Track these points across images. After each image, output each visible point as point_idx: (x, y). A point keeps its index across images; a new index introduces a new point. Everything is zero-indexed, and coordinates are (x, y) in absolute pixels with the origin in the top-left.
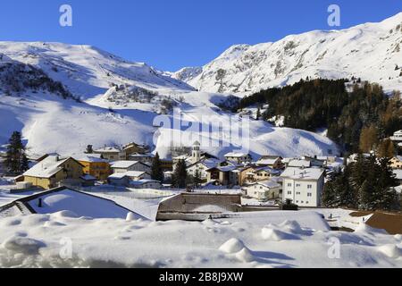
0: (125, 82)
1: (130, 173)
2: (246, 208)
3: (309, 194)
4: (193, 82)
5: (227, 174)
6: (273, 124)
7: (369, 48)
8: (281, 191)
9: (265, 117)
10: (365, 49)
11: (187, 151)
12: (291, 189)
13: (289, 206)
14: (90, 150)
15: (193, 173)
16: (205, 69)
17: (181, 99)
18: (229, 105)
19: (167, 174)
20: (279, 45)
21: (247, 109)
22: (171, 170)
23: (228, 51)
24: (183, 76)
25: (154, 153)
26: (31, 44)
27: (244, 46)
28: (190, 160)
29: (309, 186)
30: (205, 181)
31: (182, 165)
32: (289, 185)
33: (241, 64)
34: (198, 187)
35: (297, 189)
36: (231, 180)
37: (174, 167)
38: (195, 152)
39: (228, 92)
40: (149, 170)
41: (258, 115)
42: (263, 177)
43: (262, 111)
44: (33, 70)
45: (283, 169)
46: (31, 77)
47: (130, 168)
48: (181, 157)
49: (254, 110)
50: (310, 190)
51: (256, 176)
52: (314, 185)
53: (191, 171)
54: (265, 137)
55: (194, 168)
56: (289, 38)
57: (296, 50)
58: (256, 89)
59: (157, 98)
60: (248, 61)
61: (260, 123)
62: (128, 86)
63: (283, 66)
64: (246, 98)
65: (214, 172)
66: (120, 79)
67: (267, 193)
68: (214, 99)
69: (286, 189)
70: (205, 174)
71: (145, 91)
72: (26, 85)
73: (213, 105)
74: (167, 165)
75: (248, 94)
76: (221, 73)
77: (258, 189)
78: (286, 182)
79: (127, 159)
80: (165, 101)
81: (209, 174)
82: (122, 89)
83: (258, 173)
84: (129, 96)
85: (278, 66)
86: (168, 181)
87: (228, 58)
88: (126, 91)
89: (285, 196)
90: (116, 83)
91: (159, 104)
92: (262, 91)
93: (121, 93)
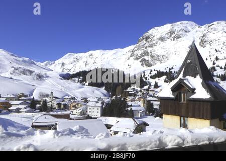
0: (19, 66)
1: (20, 106)
2: (72, 119)
3: (98, 112)
4: (51, 67)
6: (84, 84)
7: (119, 57)
8: (87, 111)
9: (81, 82)
10: (118, 58)
11: (47, 96)
12: (91, 110)
13: (89, 117)
15: (50, 105)
16: (56, 62)
17: (45, 74)
18: (67, 77)
19: (38, 106)
20: (87, 54)
21: (74, 79)
22: (40, 104)
23: (66, 55)
24: (46, 65)
25: (32, 97)
27: (73, 54)
28: (48, 99)
29: (98, 109)
30: (55, 108)
31: (45, 102)
32: (90, 109)
33: (72, 61)
34: (52, 111)
35: (93, 110)
36: (66, 107)
37: (41, 103)
38: (51, 96)
39: (66, 72)
40: (29, 105)
41: (78, 81)
42: (80, 106)
43: (80, 80)
45: (88, 102)
47: (20, 104)
48: (45, 99)
49: (77, 79)
50: (98, 111)
51: (77, 106)
52: (100, 108)
53: (49, 105)
54: (81, 90)
55: (50, 103)
56: (91, 52)
57: (94, 56)
58: (77, 71)
59: (34, 73)
60: (74, 60)
61: (79, 84)
62: (20, 68)
63: (88, 63)
64: (73, 74)
65: (59, 105)
66: (17, 65)
67: (81, 112)
68: (60, 75)
69: (89, 110)
70: (55, 106)
73: (60, 77)
74: (39, 102)
75: (74, 73)
76: (63, 64)
77: (77, 111)
78: (89, 108)
79: (19, 100)
80: (38, 75)
81: (57, 106)
82: (17, 69)
83: (78, 104)
84: (21, 72)
85: (87, 62)
86: (38, 109)
87: (66, 58)
88: (20, 70)
89: (88, 113)
90: (14, 66)
91: (35, 76)
92: (80, 72)
93: (17, 71)
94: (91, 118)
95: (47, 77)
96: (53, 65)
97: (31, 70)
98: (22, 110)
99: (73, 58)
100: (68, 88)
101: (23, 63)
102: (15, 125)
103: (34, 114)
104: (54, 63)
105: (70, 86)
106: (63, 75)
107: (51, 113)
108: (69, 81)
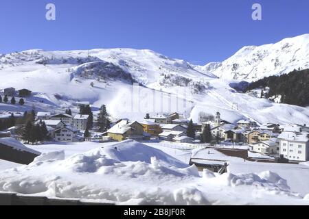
0: (171, 73)
1: (173, 132)
2: (251, 159)
3: (300, 152)
4: (217, 72)
5: (239, 135)
6: (273, 100)
8: (278, 149)
9: (267, 96)
11: (211, 118)
12: (286, 147)
13: (282, 160)
14: (148, 117)
15: (215, 134)
16: (224, 63)
17: (208, 83)
18: (242, 87)
19: (198, 133)
20: (279, 45)
21: (254, 91)
22: (200, 130)
23: (240, 51)
24: (209, 69)
25: (189, 119)
26: (113, 50)
27: (252, 47)
28: (213, 124)
29: (300, 146)
30: (223, 139)
31: (208, 128)
32: (284, 144)
33: (250, 60)
34: (218, 143)
35: (291, 148)
36: (241, 139)
37: (203, 130)
38: (217, 119)
39: (240, 79)
40: (185, 130)
41: (262, 94)
42: (265, 138)
43: (264, 92)
44: (114, 67)
45: (280, 133)
46: (113, 70)
47: (173, 129)
48: (207, 123)
49: (259, 91)
50: (300, 149)
51: (260, 138)
52: (304, 145)
53: (214, 132)
55: (216, 130)
56: (286, 41)
57: (291, 49)
58: (260, 76)
59: (191, 83)
60: (254, 57)
61: (263, 100)
62: (172, 75)
63: (280, 61)
64: (253, 83)
65: (230, 133)
66: (168, 71)
67: (267, 150)
68: (231, 85)
69: (282, 147)
70: (224, 135)
71: (184, 79)
72: (109, 76)
73: (230, 88)
74: (199, 128)
75: (254, 80)
76: (235, 66)
77: (261, 146)
78: (282, 142)
79: (172, 123)
80: (197, 85)
81: (226, 135)
82: (168, 77)
83: (261, 135)
84: (173, 81)
85: (277, 60)
86: (198, 138)
87: (240, 56)
88: (172, 78)
89: (281, 152)
90: (165, 74)
91: (193, 87)
92: (265, 78)
93: (168, 80)
94: (286, 161)
95: (211, 88)
96: (220, 68)
97: (187, 77)
98: (176, 138)
99: (251, 54)
100: (244, 107)
101: (176, 68)
102: (168, 158)
103: (192, 145)
104: (221, 65)
105: (248, 103)
106: (236, 84)
107: (218, 146)
108: (246, 94)
